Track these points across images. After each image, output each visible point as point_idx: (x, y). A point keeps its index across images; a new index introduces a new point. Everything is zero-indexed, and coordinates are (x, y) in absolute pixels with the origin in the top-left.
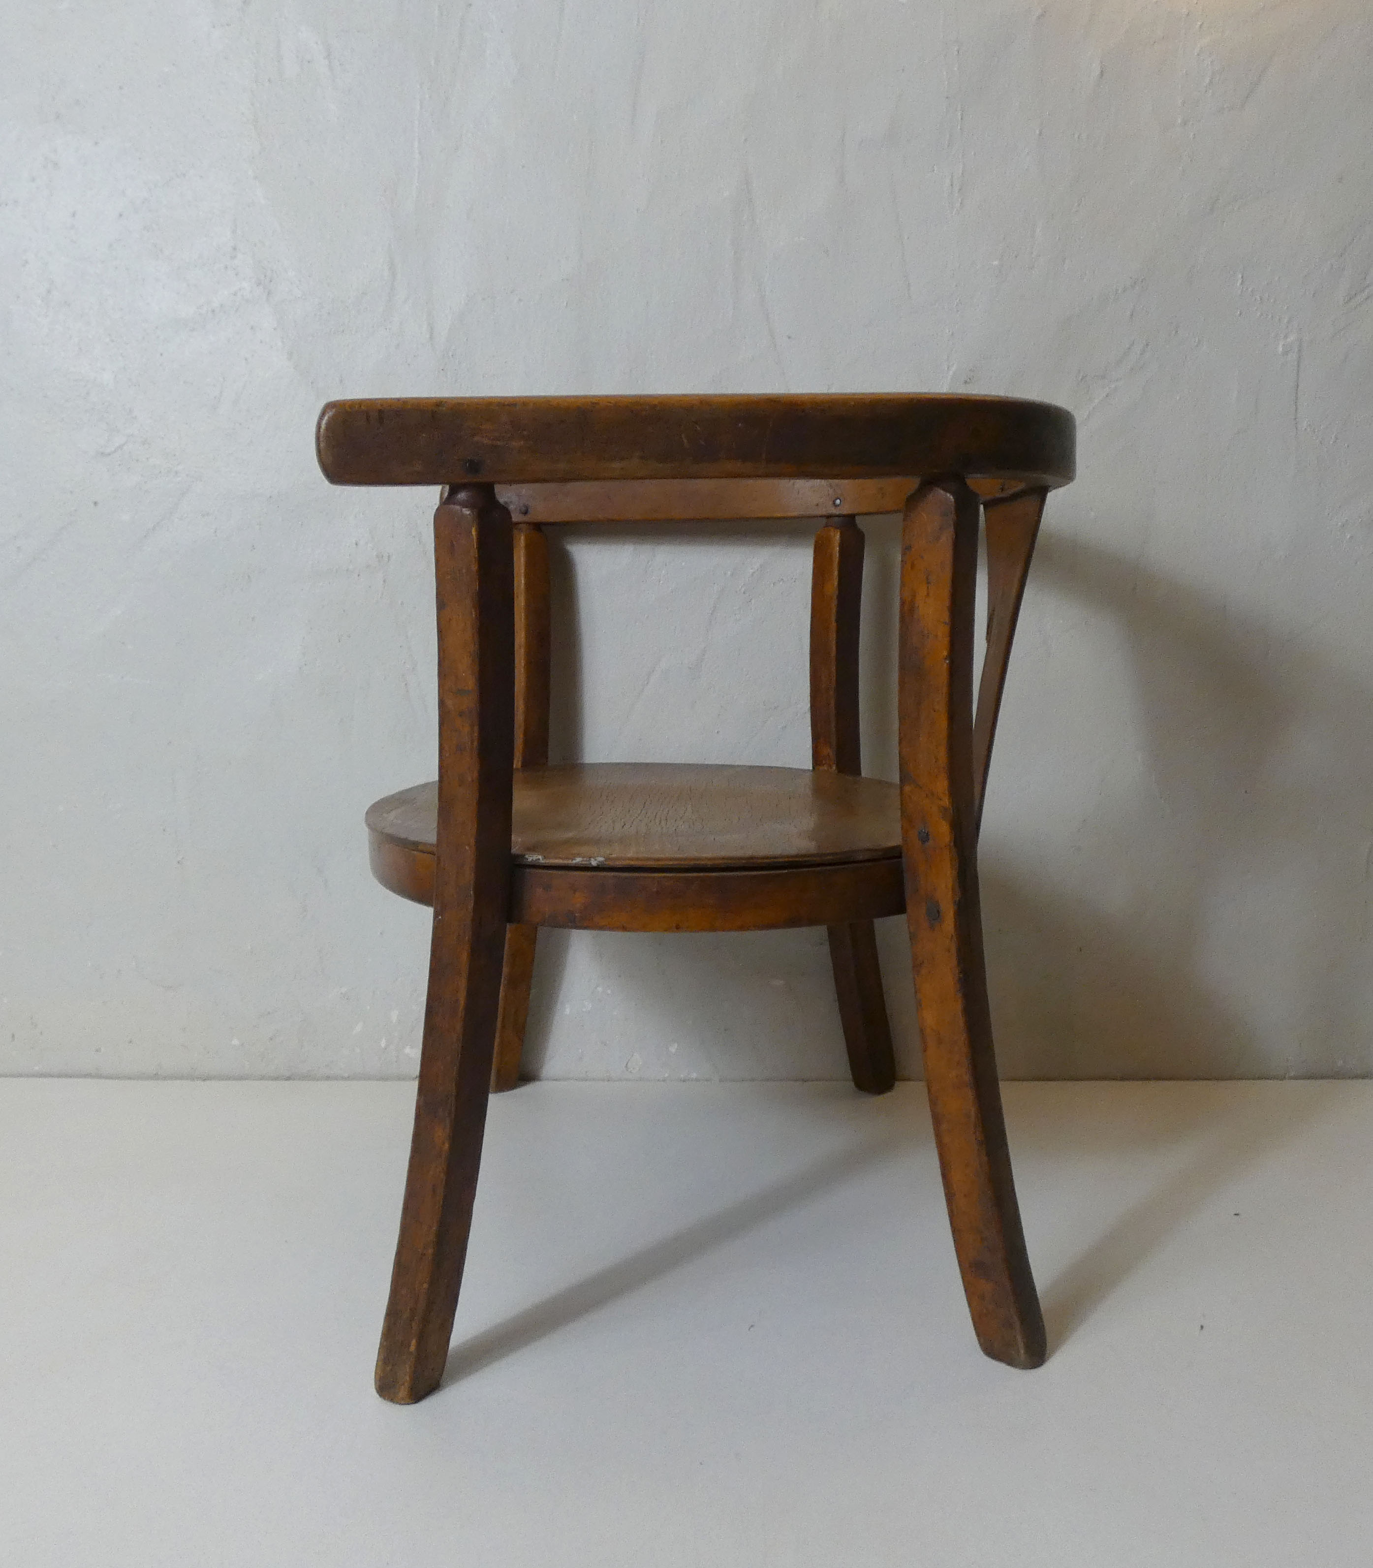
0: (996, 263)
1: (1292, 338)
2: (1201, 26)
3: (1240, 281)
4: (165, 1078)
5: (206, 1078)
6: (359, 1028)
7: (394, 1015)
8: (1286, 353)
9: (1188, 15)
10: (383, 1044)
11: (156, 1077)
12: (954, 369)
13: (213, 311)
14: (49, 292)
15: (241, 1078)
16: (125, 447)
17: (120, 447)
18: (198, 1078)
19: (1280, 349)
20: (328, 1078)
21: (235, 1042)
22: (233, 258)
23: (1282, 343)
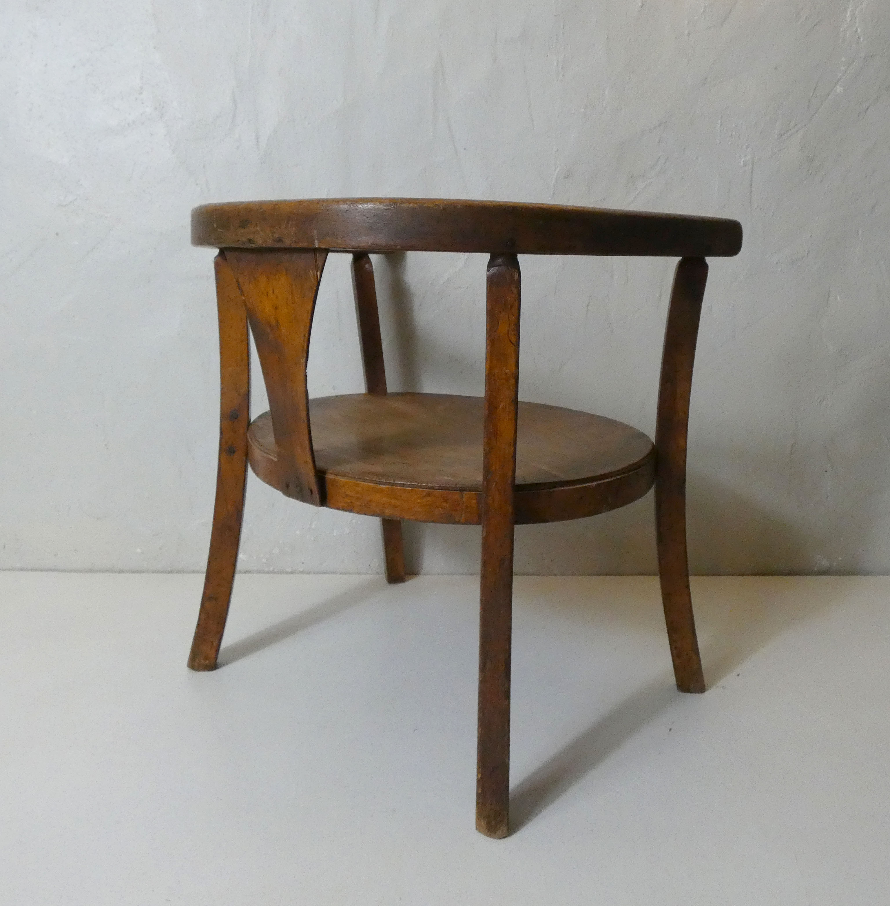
0: (583, 110)
1: (748, 157)
3: (720, 124)
4: (97, 572)
5: (121, 572)
8: (745, 165)
11: (90, 571)
12: (558, 170)
13: (129, 124)
14: (30, 110)
15: (140, 572)
16: (75, 202)
17: (72, 202)
18: (116, 572)
19: (742, 163)
21: (139, 550)
22: (141, 94)
23: (743, 160)
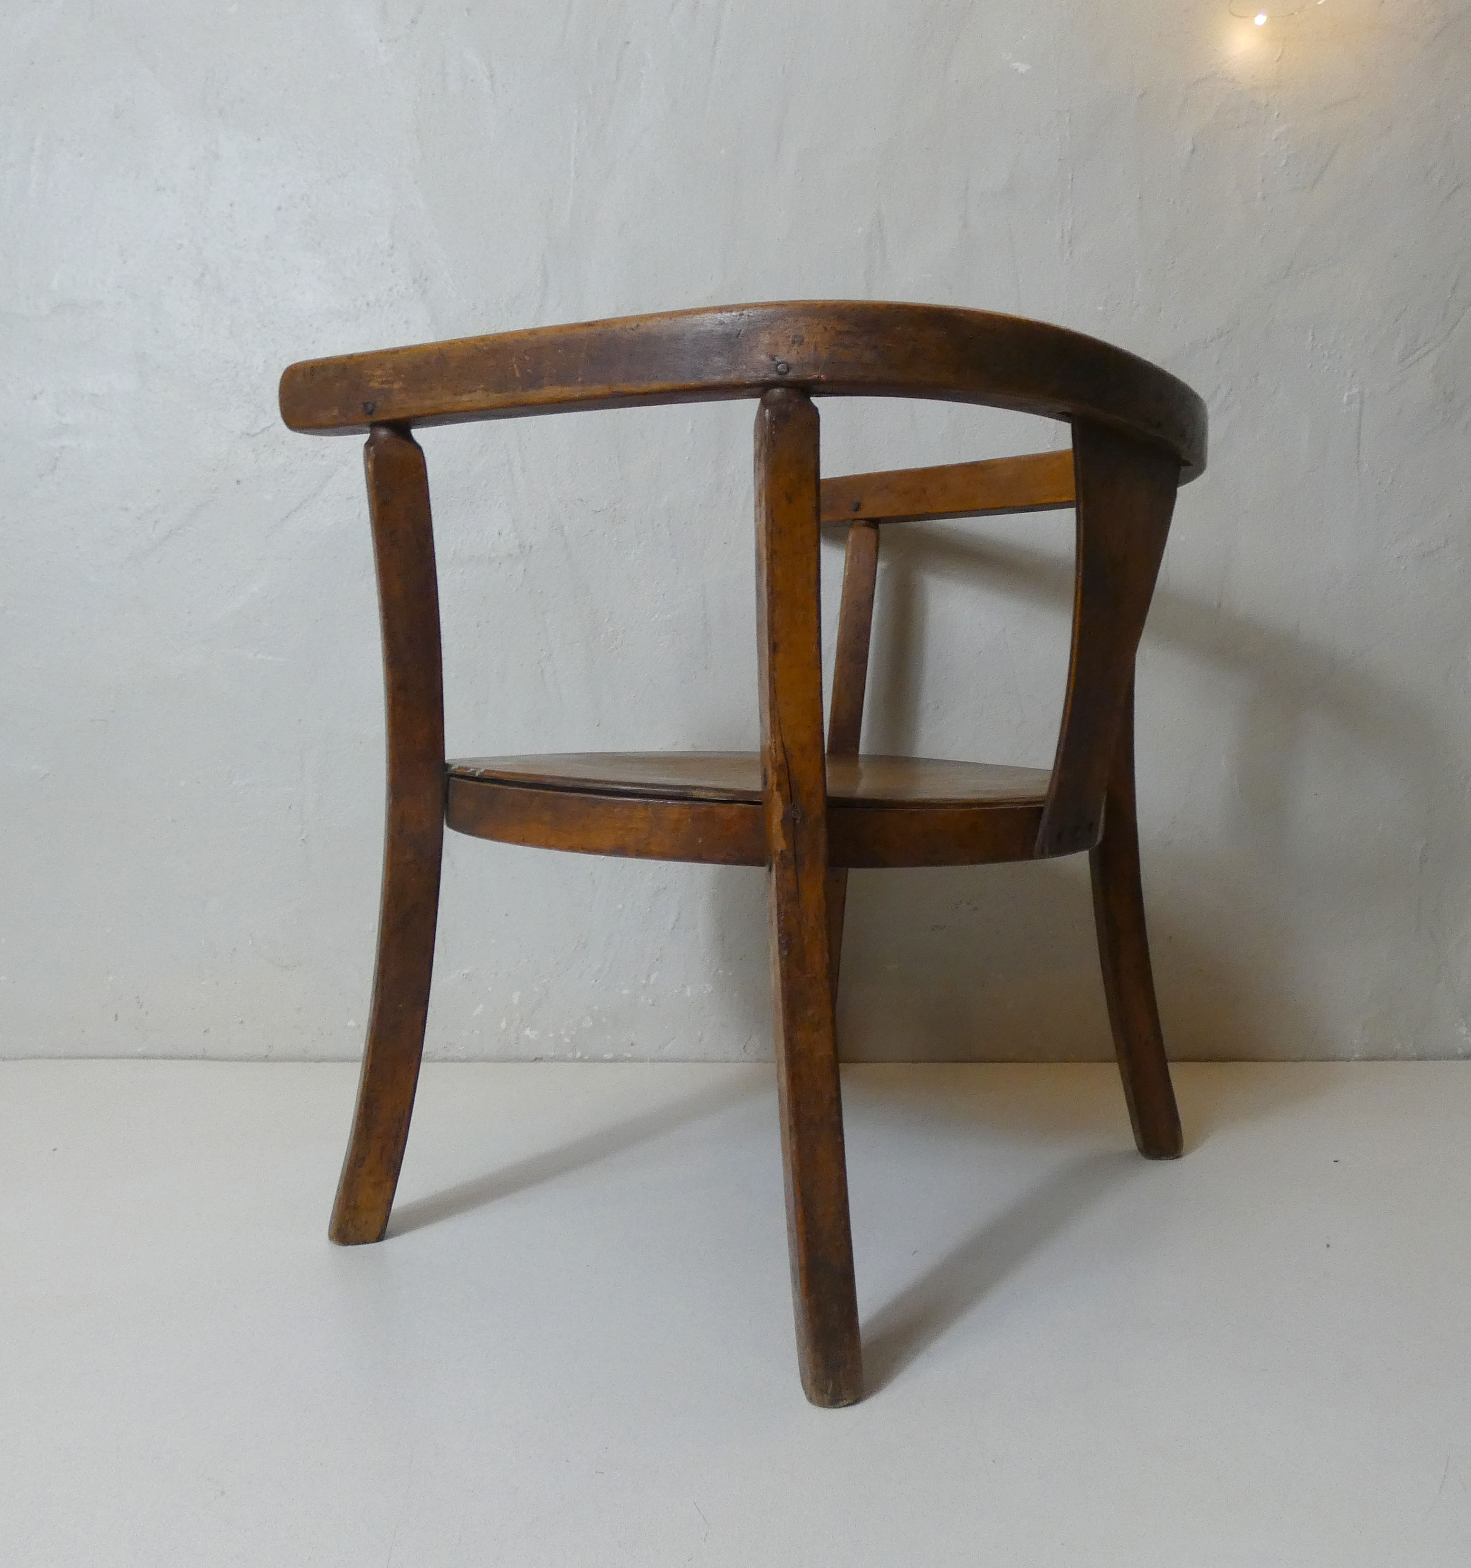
0: (1102, 309)
1: (1355, 390)
2: (1278, 116)
3: (1310, 338)
4: (277, 1060)
5: (320, 1061)
6: (479, 1009)
7: (516, 997)
8: (1349, 403)
9: (1267, 105)
10: (503, 1025)
11: (266, 1059)
13: (368, 304)
14: (203, 275)
15: (353, 1060)
16: (271, 429)
17: (267, 429)
18: (311, 1060)
19: (1345, 399)
20: (445, 1060)
22: (390, 255)
23: (1347, 394)
